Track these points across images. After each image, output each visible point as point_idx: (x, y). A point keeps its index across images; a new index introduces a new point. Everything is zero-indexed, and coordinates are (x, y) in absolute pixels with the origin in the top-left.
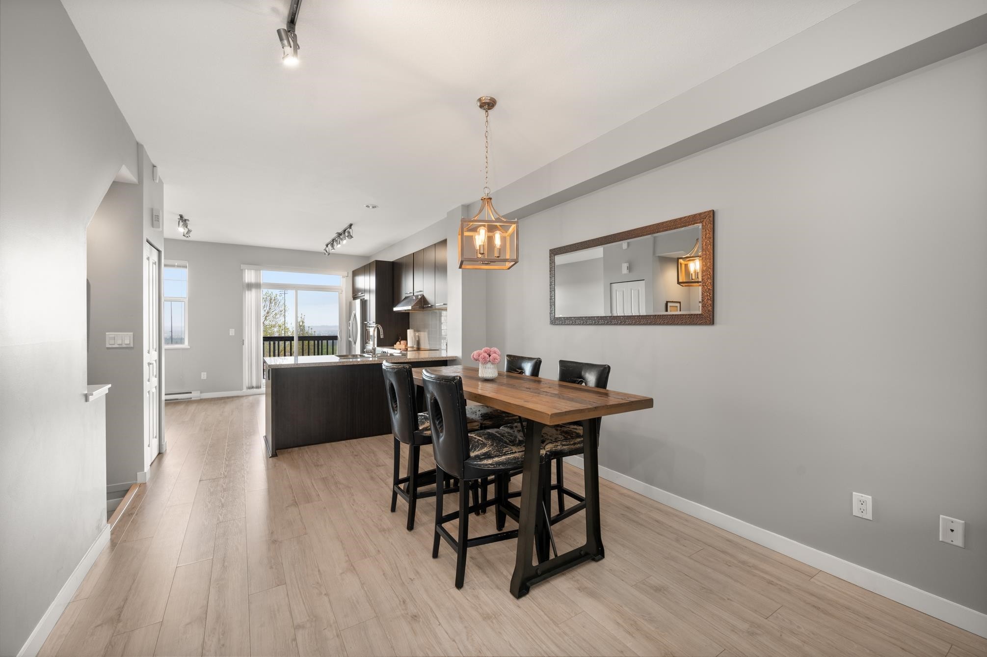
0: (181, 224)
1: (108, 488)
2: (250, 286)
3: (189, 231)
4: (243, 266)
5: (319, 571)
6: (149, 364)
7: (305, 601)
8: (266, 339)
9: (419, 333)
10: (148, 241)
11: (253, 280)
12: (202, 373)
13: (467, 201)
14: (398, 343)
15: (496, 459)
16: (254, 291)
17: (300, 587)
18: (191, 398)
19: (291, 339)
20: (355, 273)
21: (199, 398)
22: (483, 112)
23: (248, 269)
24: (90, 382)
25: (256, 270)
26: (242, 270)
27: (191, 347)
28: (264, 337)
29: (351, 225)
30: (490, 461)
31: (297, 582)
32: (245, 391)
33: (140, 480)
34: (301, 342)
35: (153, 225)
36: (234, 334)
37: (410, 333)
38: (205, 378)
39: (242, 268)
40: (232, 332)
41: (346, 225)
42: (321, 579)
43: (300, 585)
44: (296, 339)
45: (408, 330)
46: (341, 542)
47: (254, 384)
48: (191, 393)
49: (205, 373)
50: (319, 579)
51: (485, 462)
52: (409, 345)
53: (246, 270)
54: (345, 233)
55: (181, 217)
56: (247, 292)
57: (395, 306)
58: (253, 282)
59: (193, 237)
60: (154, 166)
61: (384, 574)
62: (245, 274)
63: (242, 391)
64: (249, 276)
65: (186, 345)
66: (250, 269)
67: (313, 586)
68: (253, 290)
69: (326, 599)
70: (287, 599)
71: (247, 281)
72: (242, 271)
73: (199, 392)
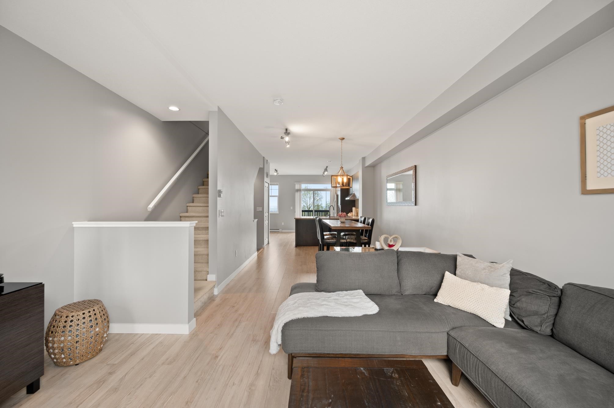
0: (275, 171)
1: (257, 248)
2: (297, 191)
3: (278, 173)
4: (295, 183)
6: (266, 216)
8: (303, 211)
10: (266, 182)
13: (363, 156)
14: (350, 213)
15: (330, 240)
16: (299, 192)
21: (281, 232)
22: (341, 141)
24: (254, 219)
29: (327, 167)
30: (328, 241)
33: (263, 247)
35: (267, 177)
37: (354, 209)
41: (326, 167)
44: (314, 211)
45: (353, 208)
48: (279, 230)
51: (327, 240)
52: (353, 214)
54: (326, 170)
55: (275, 169)
56: (296, 193)
57: (346, 197)
58: (298, 189)
59: (279, 174)
60: (267, 160)
64: (297, 187)
66: (298, 184)
71: (296, 189)
72: (295, 185)
73: (281, 229)
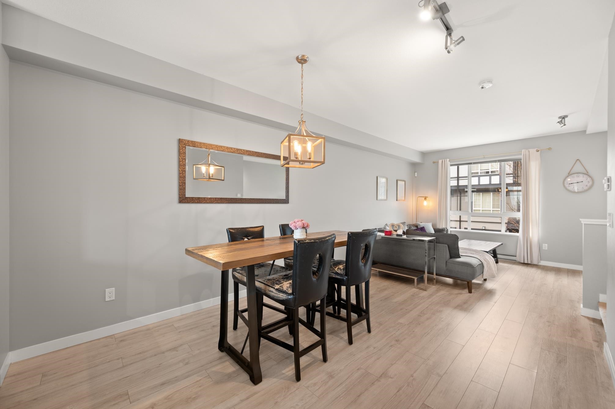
5: (398, 391)
7: (425, 383)
17: (418, 393)
31: (417, 397)
42: (404, 386)
43: (418, 394)
46: (359, 396)
50: (405, 387)
61: (378, 359)
67: (412, 387)
69: (415, 375)
70: (432, 393)
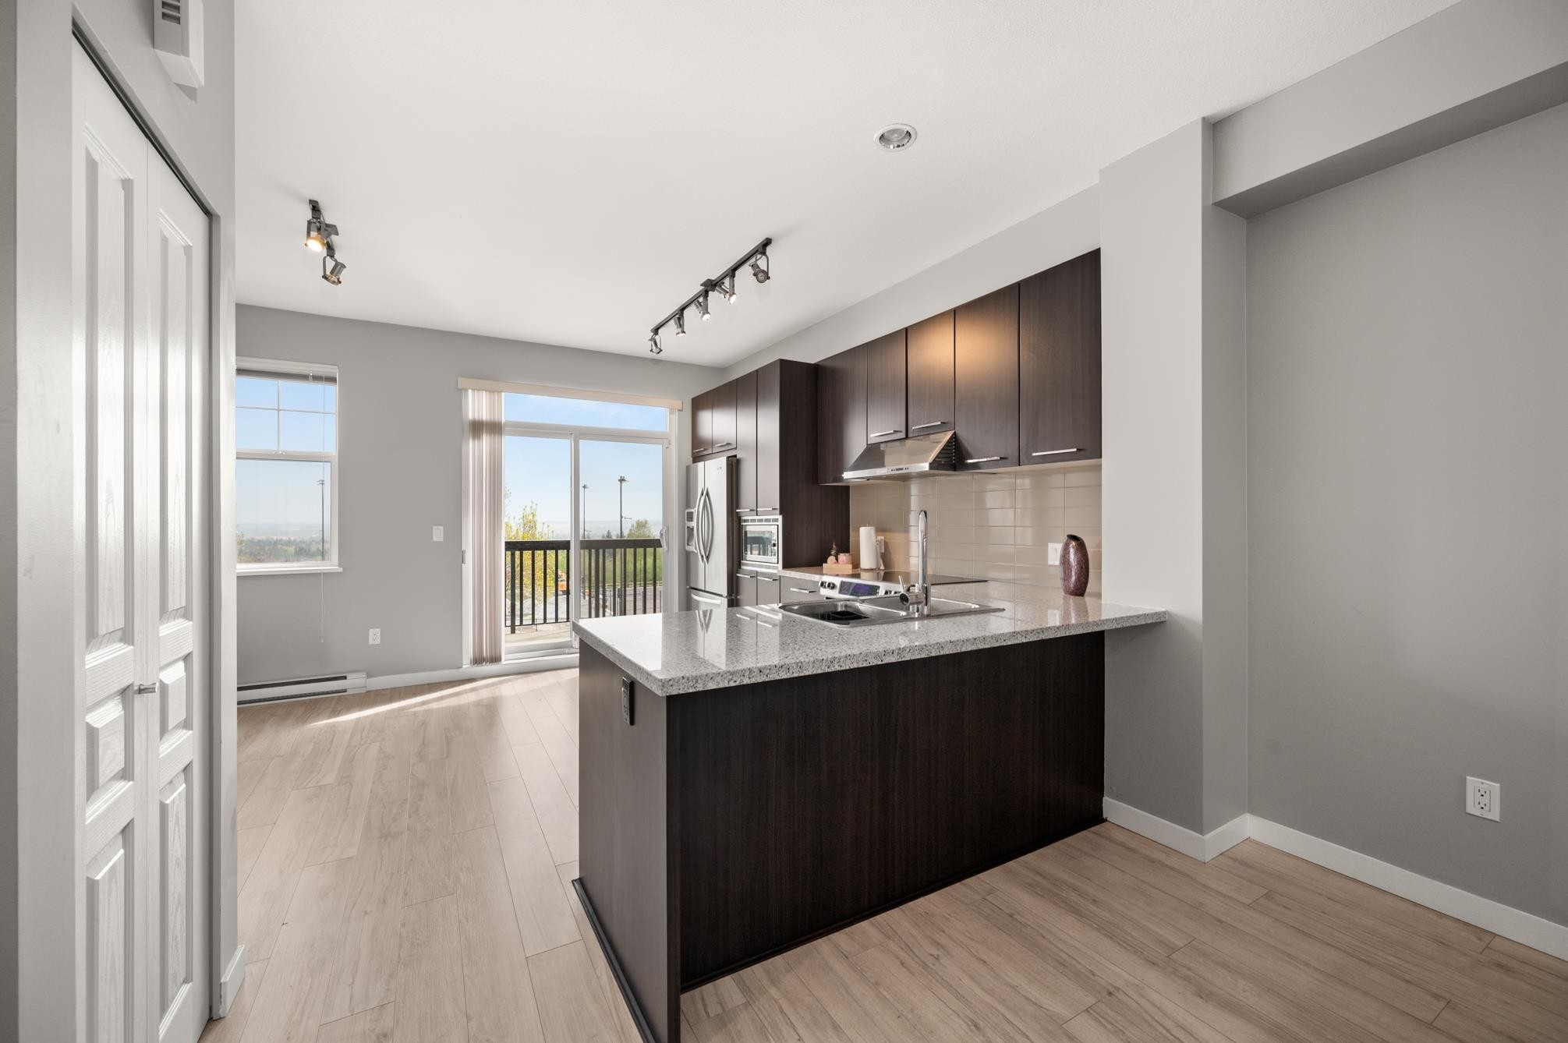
2: (478, 428)
4: (462, 382)
8: (513, 547)
9: (887, 534)
11: (485, 416)
12: (371, 631)
14: (831, 559)
16: (486, 440)
18: (345, 691)
19: (565, 545)
20: (700, 403)
21: (364, 691)
23: (473, 390)
25: (491, 391)
26: (461, 390)
27: (344, 569)
28: (506, 543)
29: (765, 245)
32: (467, 668)
34: (587, 551)
36: (442, 539)
37: (866, 534)
38: (378, 642)
39: (459, 387)
40: (438, 534)
44: (575, 546)
45: (861, 529)
47: (486, 653)
48: (345, 678)
49: (378, 630)
53: (470, 391)
56: (471, 441)
58: (484, 419)
62: (467, 398)
63: (460, 670)
64: (477, 405)
65: (331, 565)
66: (478, 390)
68: (484, 436)
71: (471, 417)
72: (461, 392)
73: (364, 675)
